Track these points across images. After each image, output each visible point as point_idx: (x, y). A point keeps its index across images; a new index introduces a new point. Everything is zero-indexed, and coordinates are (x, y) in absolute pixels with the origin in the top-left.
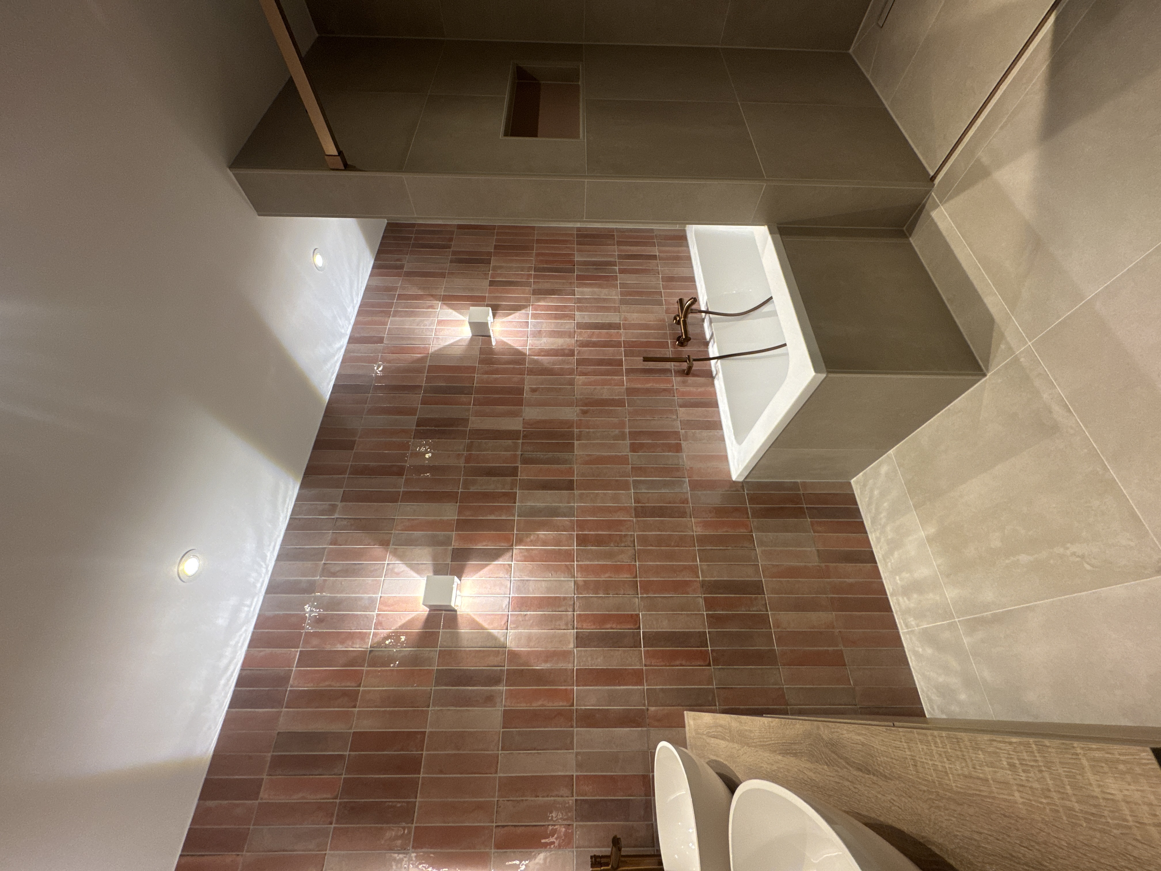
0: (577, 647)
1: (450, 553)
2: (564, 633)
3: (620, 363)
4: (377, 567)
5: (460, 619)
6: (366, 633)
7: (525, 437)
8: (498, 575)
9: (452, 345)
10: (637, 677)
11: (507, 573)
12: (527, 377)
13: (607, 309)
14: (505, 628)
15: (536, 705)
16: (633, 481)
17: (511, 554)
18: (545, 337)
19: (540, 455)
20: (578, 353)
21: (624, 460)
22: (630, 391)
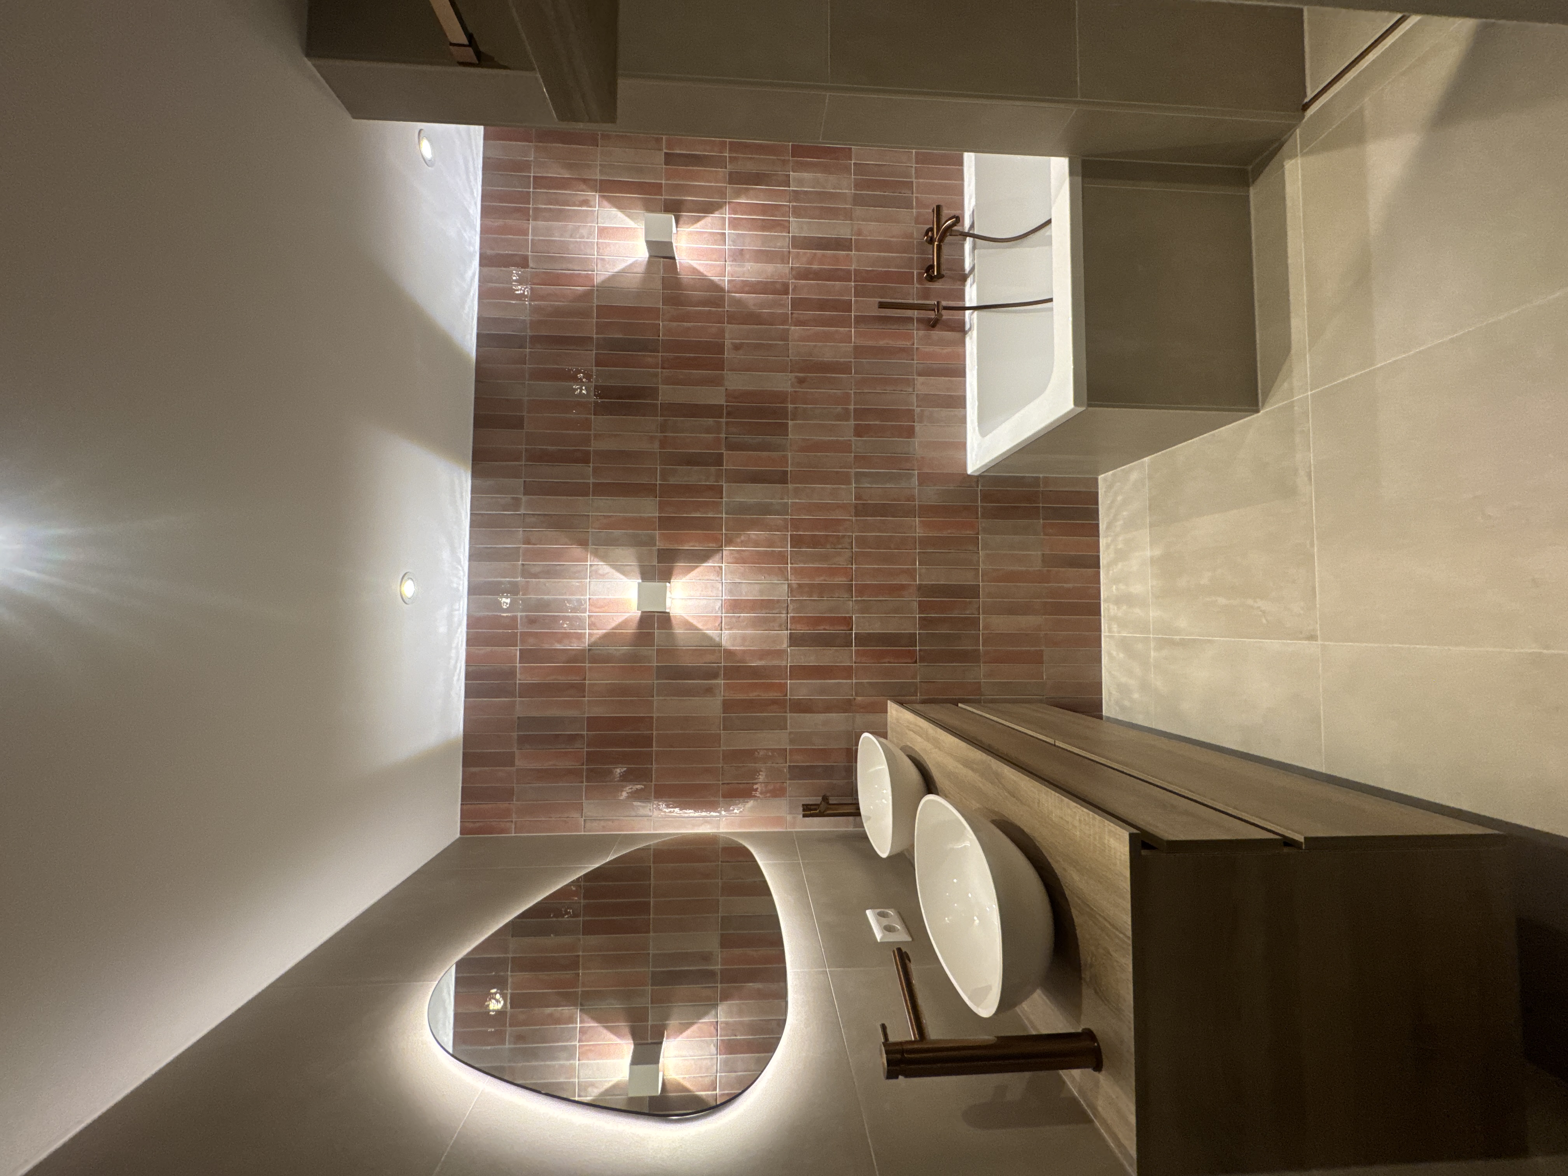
0: (790, 647)
1: (656, 554)
2: (778, 634)
3: (847, 306)
4: (579, 568)
5: (674, 621)
6: (581, 633)
7: (729, 414)
8: (709, 578)
9: (623, 271)
10: (847, 672)
11: (718, 576)
12: (728, 327)
13: (832, 213)
14: (719, 629)
15: (753, 695)
16: (856, 474)
17: (721, 555)
18: (749, 261)
19: (748, 438)
20: (793, 290)
21: (845, 447)
22: (859, 351)
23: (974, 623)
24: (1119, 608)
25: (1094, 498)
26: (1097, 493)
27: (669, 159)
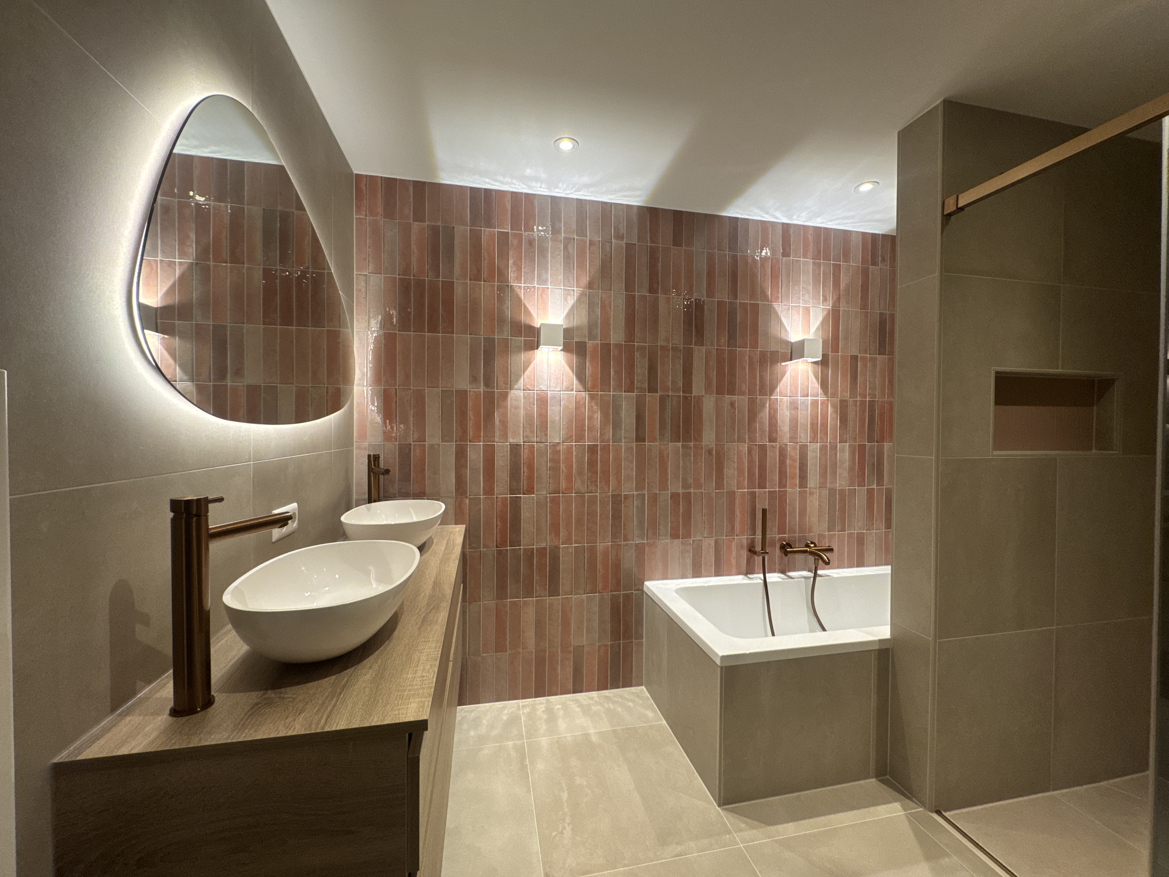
0: (510, 445)
1: (582, 340)
2: (520, 435)
3: (762, 486)
4: (571, 281)
5: (531, 352)
6: (521, 280)
7: (685, 398)
8: (564, 381)
9: (781, 323)
10: (489, 491)
11: (566, 388)
12: (746, 398)
13: (823, 475)
14: (525, 388)
15: (470, 414)
16: (644, 495)
17: (582, 390)
18: (791, 413)
19: (668, 412)
20: (772, 446)
21: (663, 486)
22: (731, 495)
23: (529, 593)
24: (543, 711)
25: (628, 684)
26: (631, 686)
27: (855, 358)
